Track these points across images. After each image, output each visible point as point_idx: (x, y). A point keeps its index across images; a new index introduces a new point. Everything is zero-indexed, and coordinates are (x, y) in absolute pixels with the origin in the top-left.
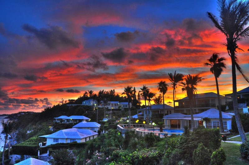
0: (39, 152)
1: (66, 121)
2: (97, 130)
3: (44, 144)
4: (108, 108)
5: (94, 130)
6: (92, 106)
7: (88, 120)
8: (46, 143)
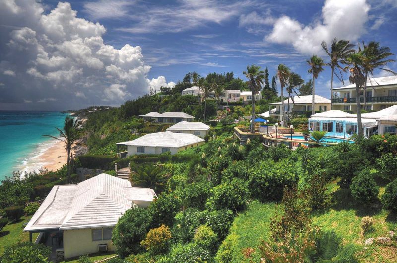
0: (116, 166)
1: (157, 120)
2: (204, 135)
3: (124, 155)
4: (222, 100)
5: (199, 136)
6: (197, 97)
7: (191, 119)
8: (127, 153)
